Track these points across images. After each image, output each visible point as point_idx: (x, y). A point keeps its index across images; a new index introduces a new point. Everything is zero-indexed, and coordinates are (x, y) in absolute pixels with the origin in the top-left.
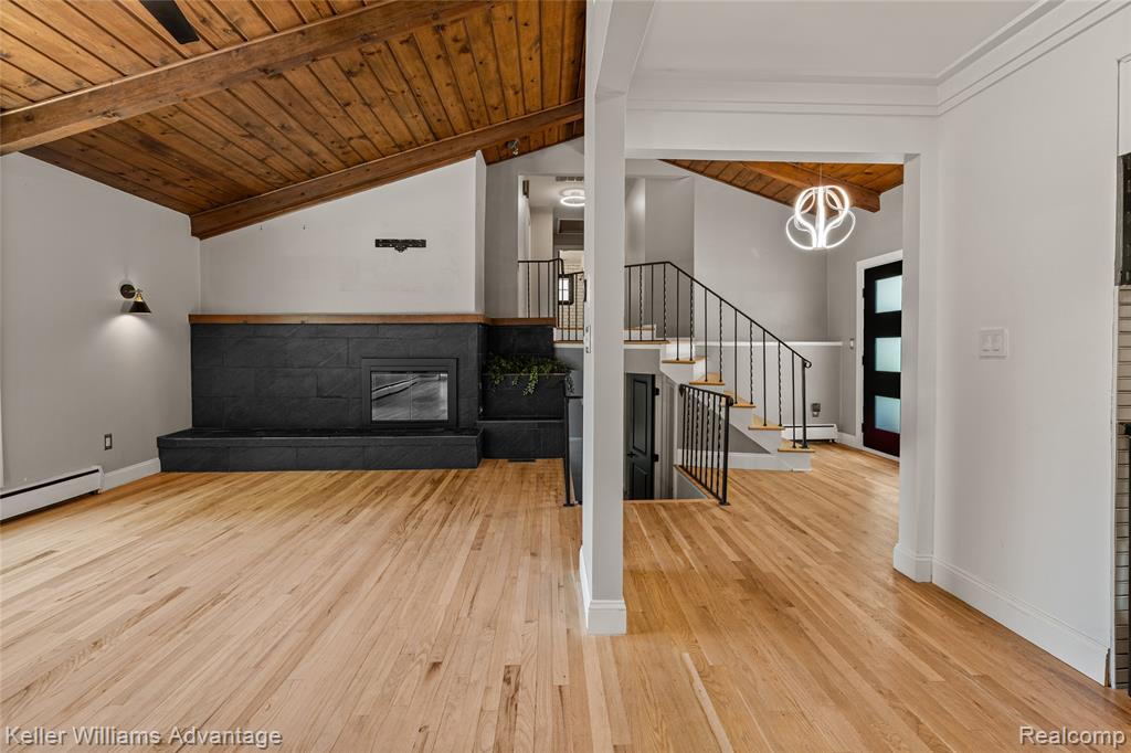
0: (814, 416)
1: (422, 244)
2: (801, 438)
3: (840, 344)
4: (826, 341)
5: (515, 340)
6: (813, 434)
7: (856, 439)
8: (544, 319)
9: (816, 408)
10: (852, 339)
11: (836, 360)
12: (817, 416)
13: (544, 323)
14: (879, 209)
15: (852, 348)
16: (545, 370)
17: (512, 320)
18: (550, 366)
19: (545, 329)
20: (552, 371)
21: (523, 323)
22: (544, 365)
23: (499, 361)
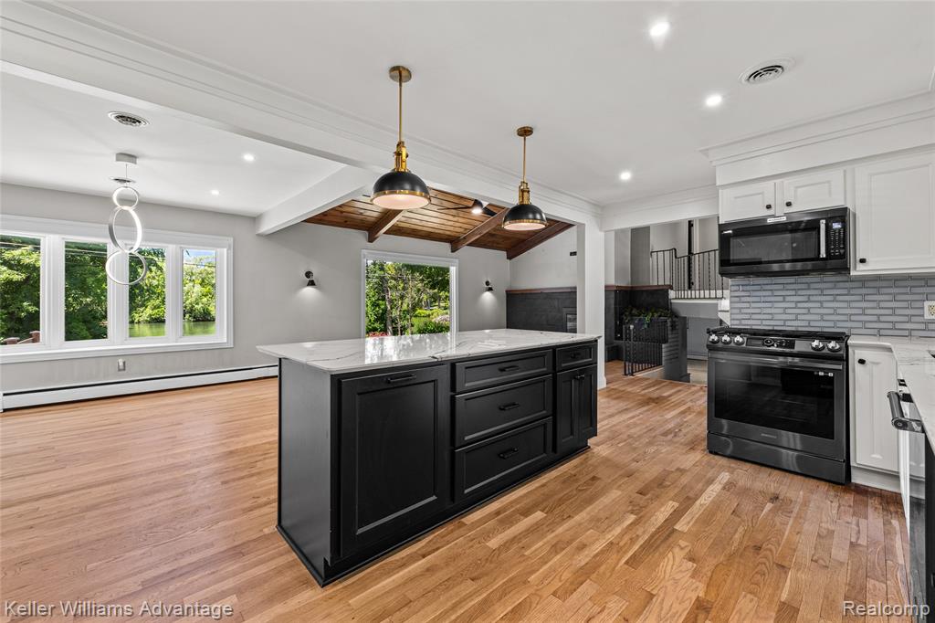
5: (645, 298)
8: (661, 285)
13: (661, 288)
16: (656, 315)
17: (644, 287)
18: (659, 314)
19: (663, 292)
20: (660, 316)
21: (649, 288)
22: (657, 312)
23: (632, 310)
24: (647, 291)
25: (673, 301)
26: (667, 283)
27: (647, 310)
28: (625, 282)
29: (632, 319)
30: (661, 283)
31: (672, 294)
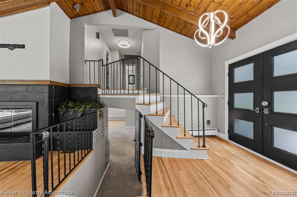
0: (208, 125)
1: (23, 46)
2: (202, 135)
3: (218, 96)
4: (212, 95)
5: (80, 94)
6: (207, 133)
7: (225, 136)
8: (92, 84)
9: (209, 122)
10: (223, 94)
11: (216, 103)
12: (209, 125)
13: (92, 86)
14: (235, 38)
15: (223, 98)
16: (88, 107)
17: (78, 85)
18: (90, 105)
19: (94, 89)
20: (91, 108)
21: (84, 86)
22: (89, 104)
23: (68, 103)
24: (81, 88)
25: (100, 96)
26: (97, 83)
27: (81, 102)
28: (64, 79)
29: (67, 111)
30: (92, 83)
31: (100, 91)
